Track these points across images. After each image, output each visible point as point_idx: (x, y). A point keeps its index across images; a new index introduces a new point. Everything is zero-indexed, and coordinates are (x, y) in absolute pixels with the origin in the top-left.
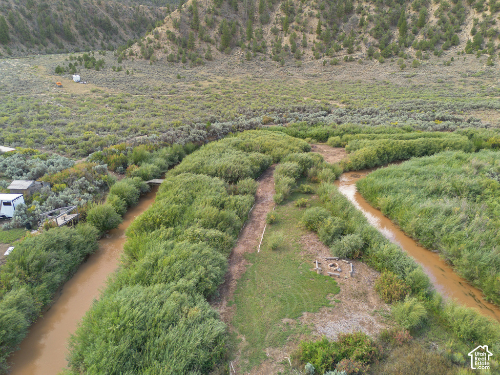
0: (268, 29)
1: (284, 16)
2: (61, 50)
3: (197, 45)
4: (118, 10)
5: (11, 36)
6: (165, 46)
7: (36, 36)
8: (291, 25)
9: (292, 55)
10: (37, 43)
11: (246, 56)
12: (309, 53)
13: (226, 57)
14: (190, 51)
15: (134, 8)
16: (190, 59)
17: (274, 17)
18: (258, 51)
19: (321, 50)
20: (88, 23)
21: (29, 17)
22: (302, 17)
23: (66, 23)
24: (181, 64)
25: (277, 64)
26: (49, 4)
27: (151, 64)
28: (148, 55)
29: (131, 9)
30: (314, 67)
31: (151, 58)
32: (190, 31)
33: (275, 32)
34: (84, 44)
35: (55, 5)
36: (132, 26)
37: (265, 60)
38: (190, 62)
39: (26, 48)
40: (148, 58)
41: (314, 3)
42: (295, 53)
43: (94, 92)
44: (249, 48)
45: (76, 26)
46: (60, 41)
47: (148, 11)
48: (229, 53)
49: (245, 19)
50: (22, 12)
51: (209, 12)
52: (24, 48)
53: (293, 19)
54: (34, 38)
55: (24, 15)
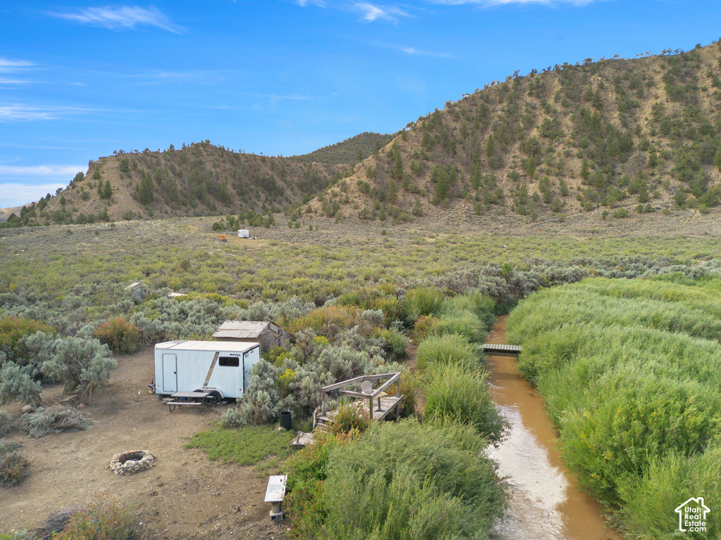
0: (503, 176)
1: (525, 157)
2: (212, 211)
3: (400, 198)
4: (286, 168)
5: (155, 195)
6: (355, 200)
7: (185, 196)
8: (538, 168)
9: (546, 207)
10: (184, 205)
11: (475, 209)
12: (573, 203)
13: (442, 212)
14: (390, 205)
15: (305, 165)
16: (390, 215)
17: (509, 159)
18: (492, 203)
19: (593, 199)
20: (248, 182)
21: (179, 175)
22: (554, 158)
23: (222, 180)
24: (378, 221)
25: (525, 218)
26: (203, 160)
27: (337, 222)
28: (332, 212)
29: (301, 167)
30: (589, 221)
31: (337, 215)
32: (388, 180)
33: (514, 177)
34: (241, 206)
35: (211, 161)
36: (302, 187)
37: (504, 214)
38: (391, 219)
39: (171, 210)
40: (332, 215)
41: (571, 141)
42: (552, 204)
44: (477, 199)
45: (233, 185)
46: (212, 202)
48: (446, 207)
49: (468, 164)
50: (173, 169)
51: (416, 156)
52: (169, 209)
53: (540, 160)
54: (181, 198)
55: (174, 173)
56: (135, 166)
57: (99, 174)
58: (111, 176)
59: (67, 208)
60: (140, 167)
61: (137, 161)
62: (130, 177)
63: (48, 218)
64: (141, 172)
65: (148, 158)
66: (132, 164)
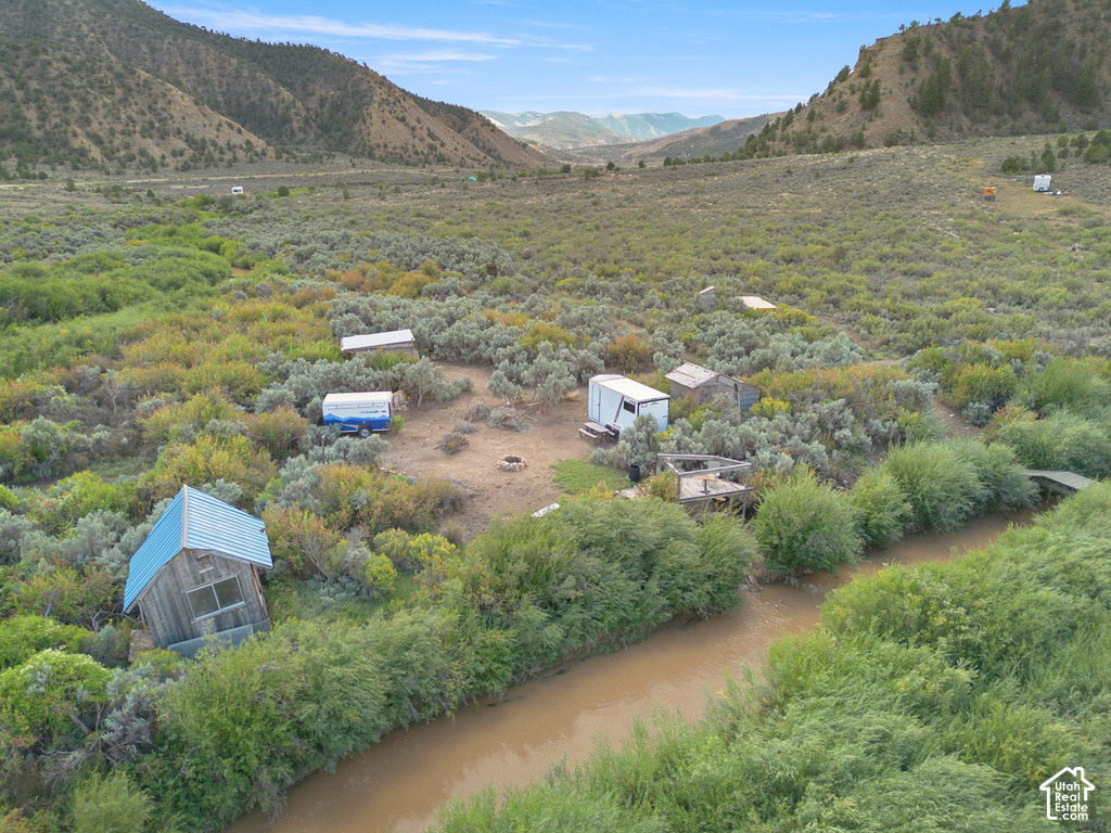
5: (949, 98)
7: (1003, 97)
10: (997, 113)
21: (1003, 57)
23: (1089, 60)
35: (1080, 21)
39: (969, 124)
43: (1064, 213)
46: (1054, 106)
58: (886, 74)
64: (937, 58)
66: (924, 45)
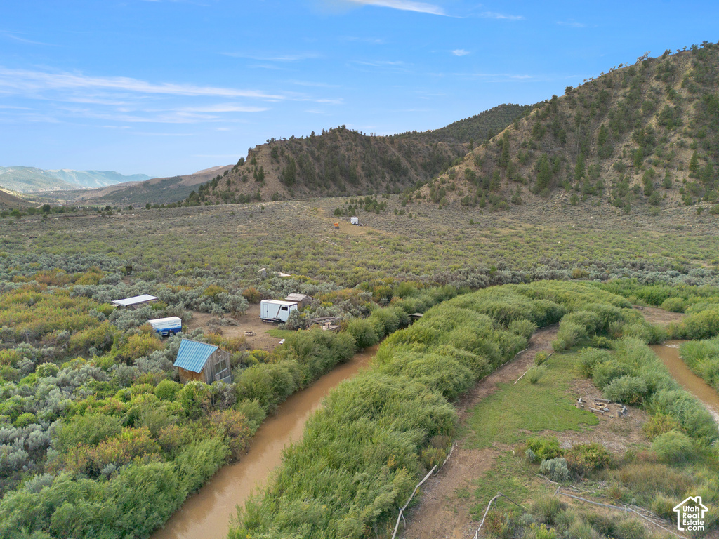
0: (609, 165)
1: (636, 148)
2: (342, 192)
3: (502, 185)
4: (412, 148)
5: (297, 178)
6: (461, 187)
7: (321, 178)
8: (648, 159)
9: (645, 199)
10: (320, 186)
11: (571, 200)
12: (676, 196)
13: (541, 201)
14: (492, 193)
15: (431, 145)
16: (490, 202)
17: (620, 148)
18: (591, 194)
19: (696, 193)
20: (376, 164)
21: (317, 159)
22: (667, 149)
23: (352, 163)
24: (478, 208)
25: (618, 210)
26: (339, 144)
27: (440, 208)
28: (438, 198)
29: (427, 147)
30: (682, 216)
31: (441, 201)
32: (495, 168)
33: (620, 168)
34: (368, 186)
35: (345, 145)
36: (424, 167)
37: (599, 206)
38: (490, 206)
39: (309, 191)
40: (437, 201)
41: (689, 130)
42: (651, 197)
43: (370, 234)
44: (577, 190)
45: (363, 167)
46: (343, 184)
47: (447, 148)
48: (546, 196)
49: (575, 153)
50: (312, 154)
51: (525, 145)
52: (307, 190)
53: (651, 151)
54: (318, 180)
55: (313, 157)
56: (283, 153)
57: (255, 160)
58: (264, 162)
59: (232, 188)
60: (286, 154)
61: (284, 148)
62: (278, 162)
63: (218, 197)
64: (287, 157)
65: (293, 145)
66: (280, 150)
